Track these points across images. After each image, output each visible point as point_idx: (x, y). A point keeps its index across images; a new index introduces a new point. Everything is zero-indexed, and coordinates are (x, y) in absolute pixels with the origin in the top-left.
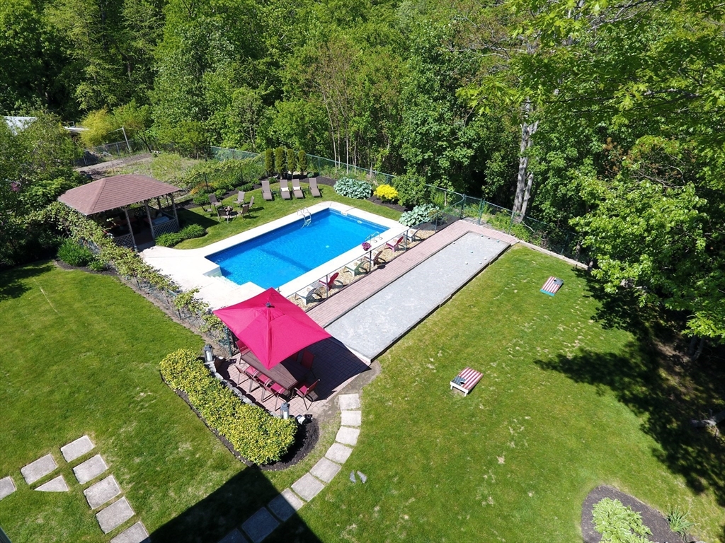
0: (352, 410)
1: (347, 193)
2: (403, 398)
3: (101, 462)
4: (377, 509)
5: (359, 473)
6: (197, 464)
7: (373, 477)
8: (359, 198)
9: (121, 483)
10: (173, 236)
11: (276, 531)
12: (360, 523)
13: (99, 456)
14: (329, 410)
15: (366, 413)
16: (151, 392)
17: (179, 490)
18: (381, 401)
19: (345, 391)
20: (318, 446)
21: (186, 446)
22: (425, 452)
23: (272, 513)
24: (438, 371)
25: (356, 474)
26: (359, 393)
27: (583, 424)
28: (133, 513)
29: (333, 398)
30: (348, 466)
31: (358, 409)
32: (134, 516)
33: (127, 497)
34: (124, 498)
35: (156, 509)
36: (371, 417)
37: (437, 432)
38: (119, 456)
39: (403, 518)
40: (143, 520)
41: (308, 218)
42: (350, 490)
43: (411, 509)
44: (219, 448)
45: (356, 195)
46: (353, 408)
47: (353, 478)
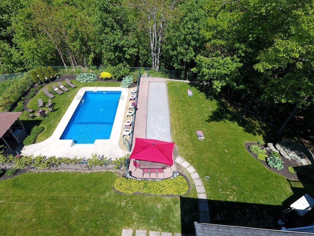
0: (183, 162)
1: (87, 81)
2: (191, 150)
3: (140, 232)
4: (219, 182)
5: (206, 177)
7: (210, 175)
8: (94, 81)
9: (156, 231)
10: (30, 137)
11: (208, 205)
12: (220, 188)
13: (137, 231)
14: (177, 166)
15: (188, 160)
16: (125, 200)
17: (174, 217)
19: (175, 158)
21: (159, 206)
22: (212, 161)
23: (202, 202)
24: (191, 136)
25: (206, 178)
26: (179, 156)
27: (231, 131)
28: (171, 234)
29: (174, 162)
30: (201, 177)
31: (184, 161)
32: (172, 234)
33: (163, 232)
34: (162, 233)
35: (175, 227)
36: (190, 160)
37: (209, 154)
38: (145, 225)
39: (226, 179)
40: (176, 232)
41: (82, 99)
42: (209, 182)
43: (225, 176)
44: (169, 199)
45: (92, 81)
46: (183, 161)
47: (206, 179)
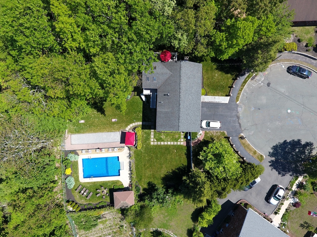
2: (122, 124)
4: (136, 117)
6: (145, 133)
7: (133, 120)
12: (138, 117)
13: (151, 141)
14: (130, 130)
15: (127, 126)
16: (144, 145)
18: (125, 126)
19: (127, 130)
20: (135, 126)
21: (145, 136)
22: (127, 118)
24: (115, 124)
26: (125, 129)
30: (134, 122)
35: (149, 131)
38: (150, 139)
39: (135, 115)
42: (136, 120)
44: (143, 133)
46: (128, 128)
